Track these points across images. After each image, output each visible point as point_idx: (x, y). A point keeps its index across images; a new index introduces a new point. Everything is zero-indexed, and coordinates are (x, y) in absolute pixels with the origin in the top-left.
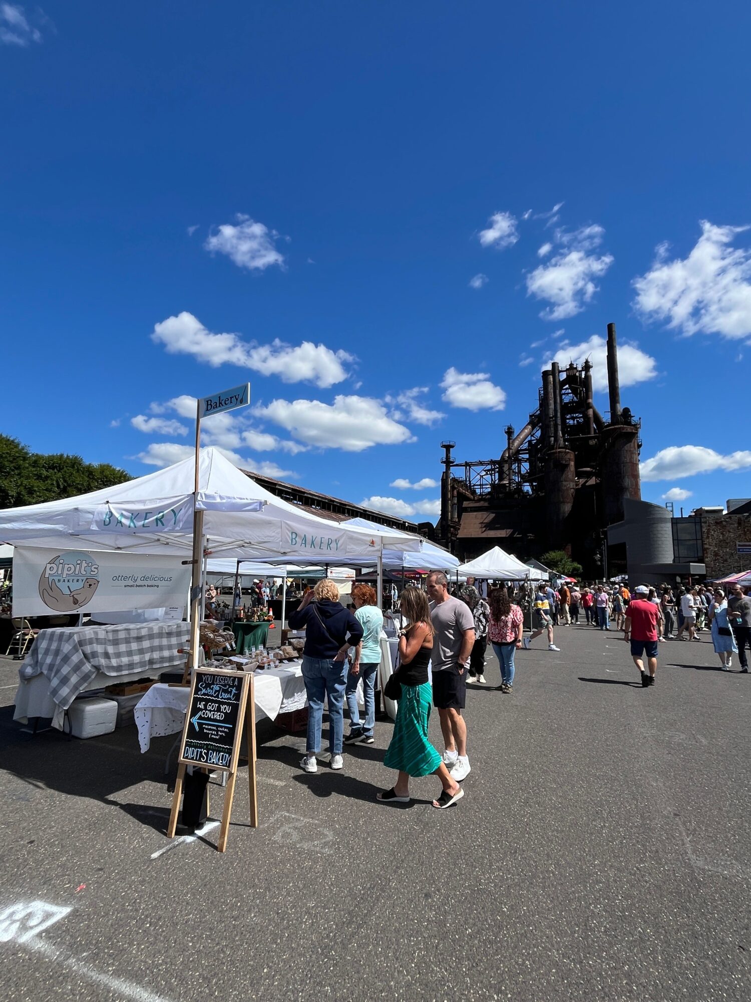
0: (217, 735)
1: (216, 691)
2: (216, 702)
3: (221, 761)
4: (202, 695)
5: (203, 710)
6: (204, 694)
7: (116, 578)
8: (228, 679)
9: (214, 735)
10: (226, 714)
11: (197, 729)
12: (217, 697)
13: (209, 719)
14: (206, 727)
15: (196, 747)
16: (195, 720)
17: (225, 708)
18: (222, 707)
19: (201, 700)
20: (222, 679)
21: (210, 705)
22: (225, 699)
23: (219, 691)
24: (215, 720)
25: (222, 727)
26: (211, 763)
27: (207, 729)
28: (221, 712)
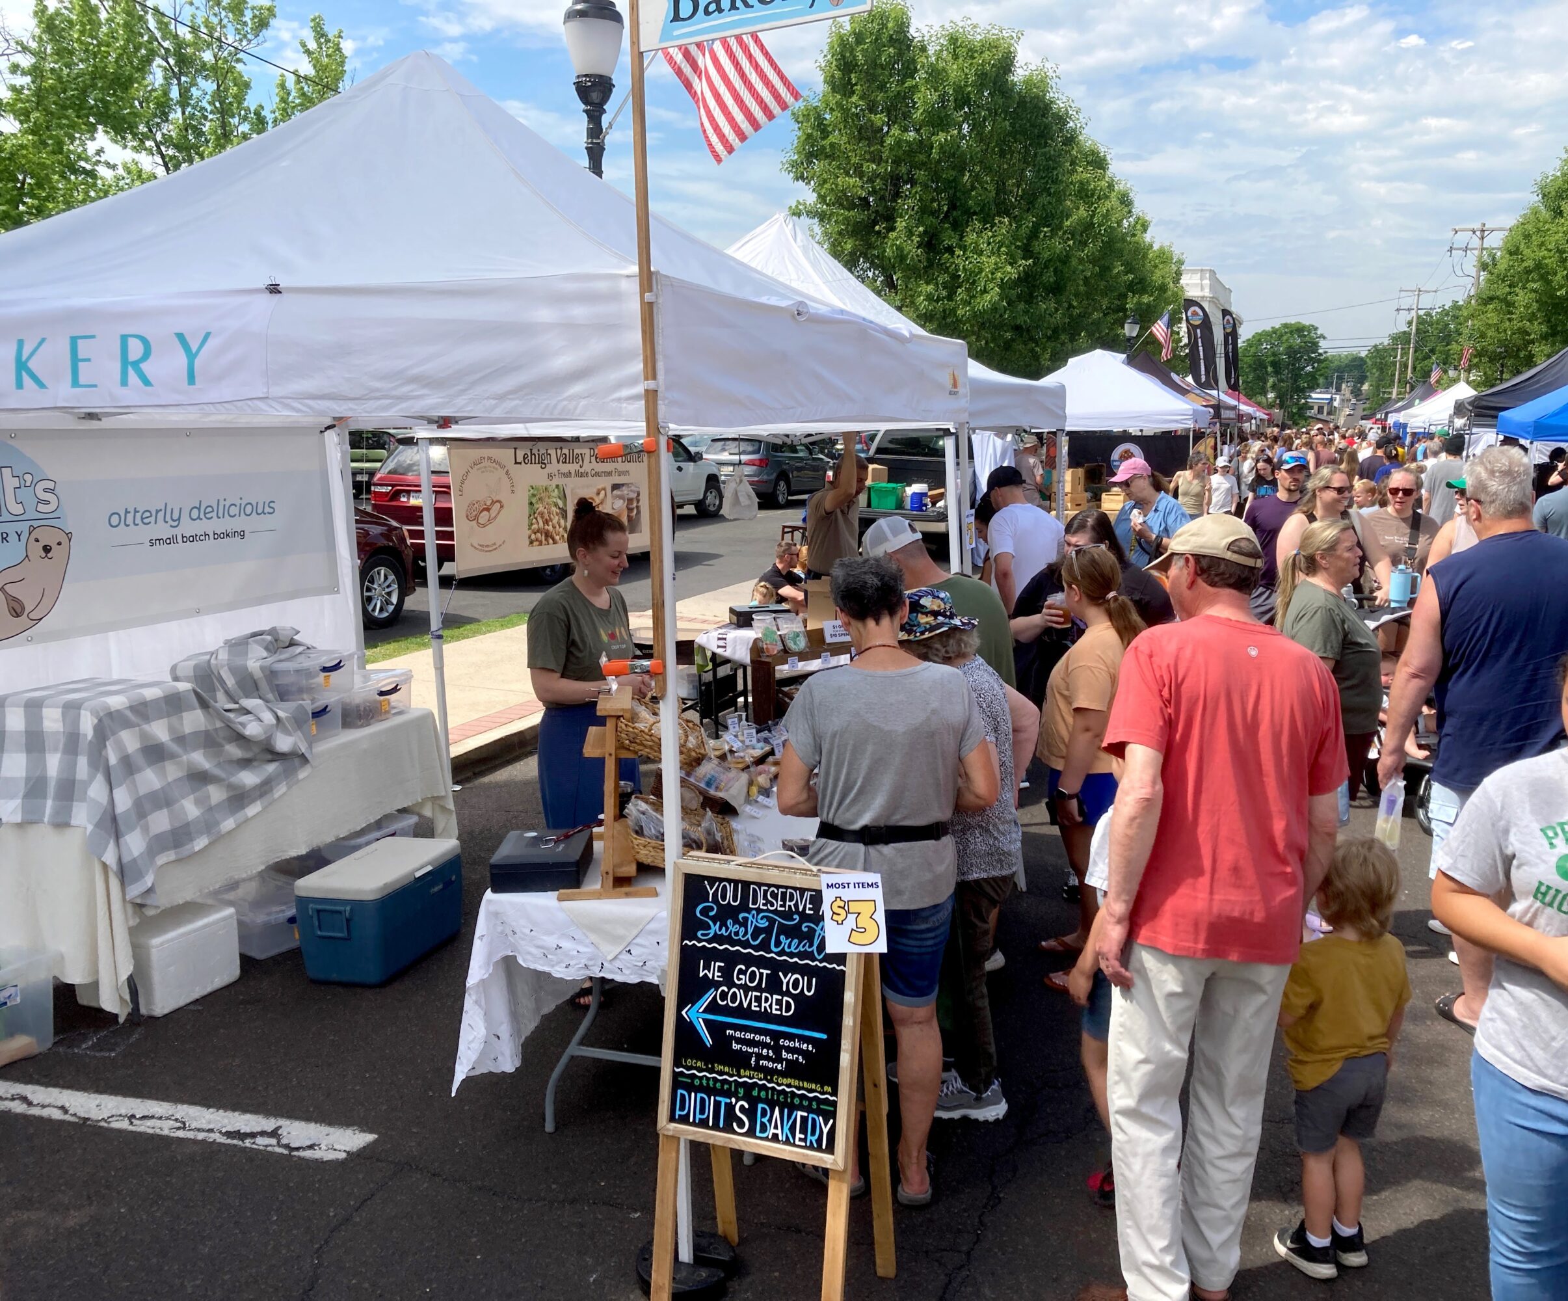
0: (779, 1059)
1: (757, 932)
2: (761, 962)
3: (798, 1135)
4: (709, 941)
5: (717, 985)
6: (717, 938)
7: (118, 519)
8: (797, 895)
9: (768, 1058)
10: (800, 998)
11: (708, 1040)
12: (764, 946)
13: (741, 1012)
14: (738, 1034)
15: (710, 1091)
16: (696, 1015)
17: (796, 982)
18: (787, 980)
19: (710, 956)
20: (774, 896)
21: (741, 972)
22: (791, 955)
23: (768, 931)
24: (766, 1017)
25: (791, 1037)
26: (766, 1139)
27: (739, 1041)
28: (783, 994)
